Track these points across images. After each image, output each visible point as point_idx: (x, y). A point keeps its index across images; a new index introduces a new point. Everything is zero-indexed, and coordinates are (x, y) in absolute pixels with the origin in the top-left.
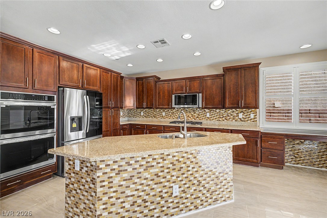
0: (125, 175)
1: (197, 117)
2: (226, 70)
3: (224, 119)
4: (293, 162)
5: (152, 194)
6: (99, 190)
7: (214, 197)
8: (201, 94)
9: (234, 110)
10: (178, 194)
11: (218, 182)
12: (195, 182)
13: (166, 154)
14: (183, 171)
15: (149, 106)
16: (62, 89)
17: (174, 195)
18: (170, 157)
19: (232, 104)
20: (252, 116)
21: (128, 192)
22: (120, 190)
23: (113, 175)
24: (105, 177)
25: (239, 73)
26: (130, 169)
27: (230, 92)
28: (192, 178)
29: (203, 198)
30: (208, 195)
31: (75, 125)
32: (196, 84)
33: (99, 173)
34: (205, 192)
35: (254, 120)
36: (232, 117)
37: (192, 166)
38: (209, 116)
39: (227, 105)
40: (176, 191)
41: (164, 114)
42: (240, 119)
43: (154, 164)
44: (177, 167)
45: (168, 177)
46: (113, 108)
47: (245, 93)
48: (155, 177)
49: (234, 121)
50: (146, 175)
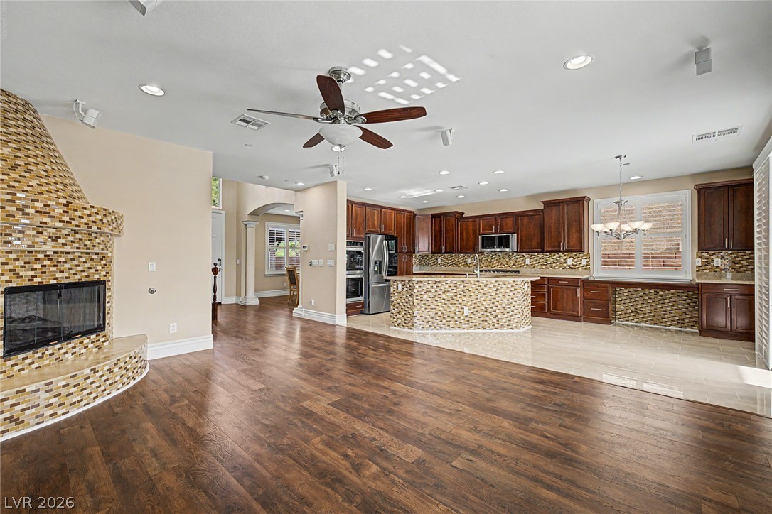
0: (431, 295)
1: (514, 265)
2: (546, 204)
3: (548, 266)
4: (636, 320)
5: (449, 310)
6: (415, 301)
7: (501, 324)
8: (516, 235)
9: (561, 254)
10: (468, 314)
11: (505, 312)
12: (483, 308)
13: (459, 283)
14: (472, 298)
15: (448, 251)
16: (368, 235)
17: (465, 314)
18: (462, 286)
19: (552, 247)
20: (584, 262)
21: (432, 306)
22: (427, 303)
23: (423, 293)
24: (418, 294)
25: (561, 208)
26: (433, 291)
27: (550, 232)
28: (480, 305)
29: (490, 322)
30: (495, 320)
31: (376, 269)
32: (510, 222)
33: (415, 291)
34: (492, 318)
35: (587, 267)
36: (558, 263)
37: (480, 295)
38: (529, 263)
39: (547, 248)
40: (467, 312)
41: (469, 261)
42: (569, 266)
43: (450, 290)
44: (468, 294)
45: (461, 300)
46: (406, 253)
47: (568, 233)
48: (450, 299)
49: (561, 269)
50: (444, 296)
